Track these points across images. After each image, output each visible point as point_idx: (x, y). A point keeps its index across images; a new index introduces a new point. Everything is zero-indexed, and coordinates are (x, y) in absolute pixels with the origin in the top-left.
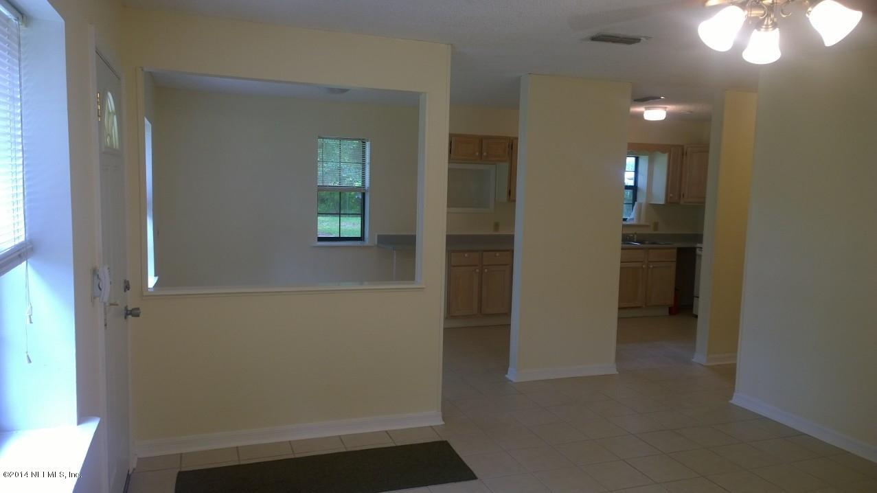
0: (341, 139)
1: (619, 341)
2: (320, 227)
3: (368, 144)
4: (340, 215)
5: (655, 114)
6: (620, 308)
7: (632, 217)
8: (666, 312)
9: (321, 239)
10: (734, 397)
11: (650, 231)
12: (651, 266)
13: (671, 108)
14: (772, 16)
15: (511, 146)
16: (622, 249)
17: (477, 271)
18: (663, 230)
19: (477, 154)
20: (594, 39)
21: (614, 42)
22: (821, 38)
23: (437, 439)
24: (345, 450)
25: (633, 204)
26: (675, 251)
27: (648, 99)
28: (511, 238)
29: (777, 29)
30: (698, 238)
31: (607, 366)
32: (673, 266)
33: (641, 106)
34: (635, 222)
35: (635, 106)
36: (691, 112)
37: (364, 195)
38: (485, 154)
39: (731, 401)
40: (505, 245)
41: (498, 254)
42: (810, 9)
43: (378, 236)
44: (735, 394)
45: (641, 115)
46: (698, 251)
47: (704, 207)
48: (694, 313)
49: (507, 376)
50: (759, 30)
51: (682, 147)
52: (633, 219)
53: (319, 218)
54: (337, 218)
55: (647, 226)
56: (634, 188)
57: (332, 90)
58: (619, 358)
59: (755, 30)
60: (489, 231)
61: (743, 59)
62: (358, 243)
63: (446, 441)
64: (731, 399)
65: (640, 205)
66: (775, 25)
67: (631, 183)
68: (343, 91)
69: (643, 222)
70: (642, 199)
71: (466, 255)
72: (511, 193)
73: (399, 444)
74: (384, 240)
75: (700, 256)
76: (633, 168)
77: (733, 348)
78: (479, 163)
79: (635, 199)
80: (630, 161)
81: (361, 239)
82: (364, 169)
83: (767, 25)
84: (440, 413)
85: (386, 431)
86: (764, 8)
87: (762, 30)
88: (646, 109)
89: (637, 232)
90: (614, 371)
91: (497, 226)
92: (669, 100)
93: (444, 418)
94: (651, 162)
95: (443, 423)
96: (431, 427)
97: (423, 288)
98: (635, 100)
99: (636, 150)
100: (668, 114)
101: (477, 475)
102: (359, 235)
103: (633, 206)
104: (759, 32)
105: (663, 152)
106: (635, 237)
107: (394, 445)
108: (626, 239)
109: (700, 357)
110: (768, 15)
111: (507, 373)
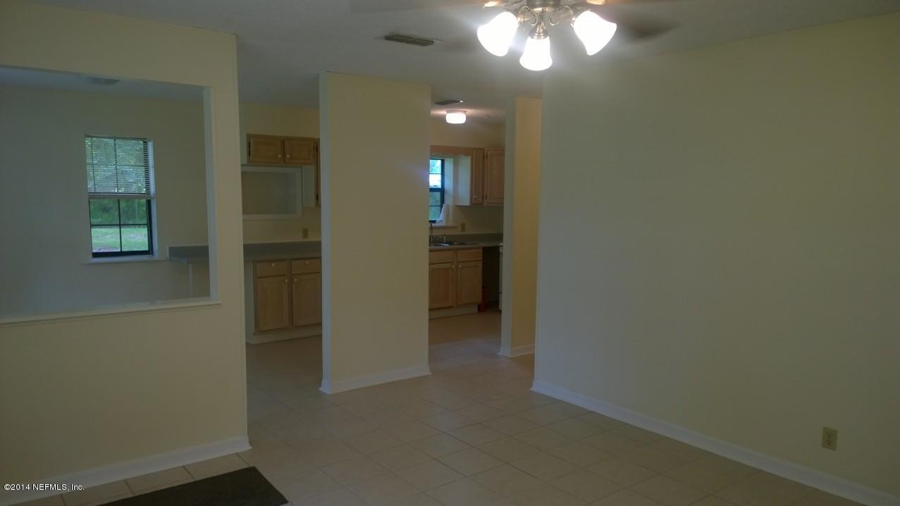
0: (115, 138)
1: (431, 342)
2: (94, 241)
3: (150, 145)
4: (120, 225)
5: (456, 118)
6: (430, 310)
7: (441, 219)
8: (476, 310)
9: (96, 255)
10: (534, 386)
11: (458, 232)
12: (460, 267)
13: (470, 111)
14: (543, 24)
15: (314, 147)
16: (430, 251)
17: (286, 281)
18: (469, 231)
19: (280, 156)
20: (388, 38)
21: (408, 42)
22: (584, 48)
23: (244, 466)
24: (131, 495)
25: (441, 206)
26: (481, 251)
27: (449, 103)
28: (317, 246)
29: (548, 38)
30: (500, 237)
31: (419, 367)
32: (480, 264)
33: (442, 109)
34: (443, 224)
35: (438, 109)
36: (489, 116)
37: (149, 202)
38: (288, 156)
39: (531, 389)
40: (312, 252)
41: (307, 262)
42: (574, 19)
43: (170, 248)
44: (534, 382)
45: (443, 119)
46: (501, 250)
47: (502, 208)
48: (500, 308)
49: (320, 389)
50: (532, 38)
51: (483, 150)
52: (441, 221)
53: (92, 229)
54: (116, 230)
55: (455, 228)
56: (442, 191)
57: (97, 81)
58: (432, 358)
59: (529, 38)
60: (298, 238)
61: (520, 65)
62: (145, 257)
63: (254, 467)
64: (531, 386)
65: (448, 206)
66: (546, 33)
67: (439, 185)
68: (111, 82)
69: (450, 224)
70: (449, 201)
71: (273, 265)
72: (318, 197)
73: (198, 479)
74: (176, 253)
75: (502, 254)
76: (439, 171)
77: (532, 340)
78: (281, 166)
79: (443, 201)
80: (436, 164)
81: (150, 252)
82: (147, 172)
83: (539, 33)
84: (247, 438)
85: (184, 467)
86: (535, 16)
87: (535, 37)
88: (448, 112)
89: (446, 234)
90: (428, 372)
91: (305, 233)
92: (468, 104)
93: (251, 443)
94: (456, 164)
95: (251, 448)
96: (237, 454)
97: (219, 304)
98: (437, 103)
99: (441, 152)
100: (468, 118)
101: (287, 499)
102: (146, 248)
103: (441, 208)
104: (533, 40)
105: (467, 155)
106: (445, 239)
107: (192, 480)
108: (434, 241)
109: (505, 351)
110: (539, 23)
111: (320, 386)
